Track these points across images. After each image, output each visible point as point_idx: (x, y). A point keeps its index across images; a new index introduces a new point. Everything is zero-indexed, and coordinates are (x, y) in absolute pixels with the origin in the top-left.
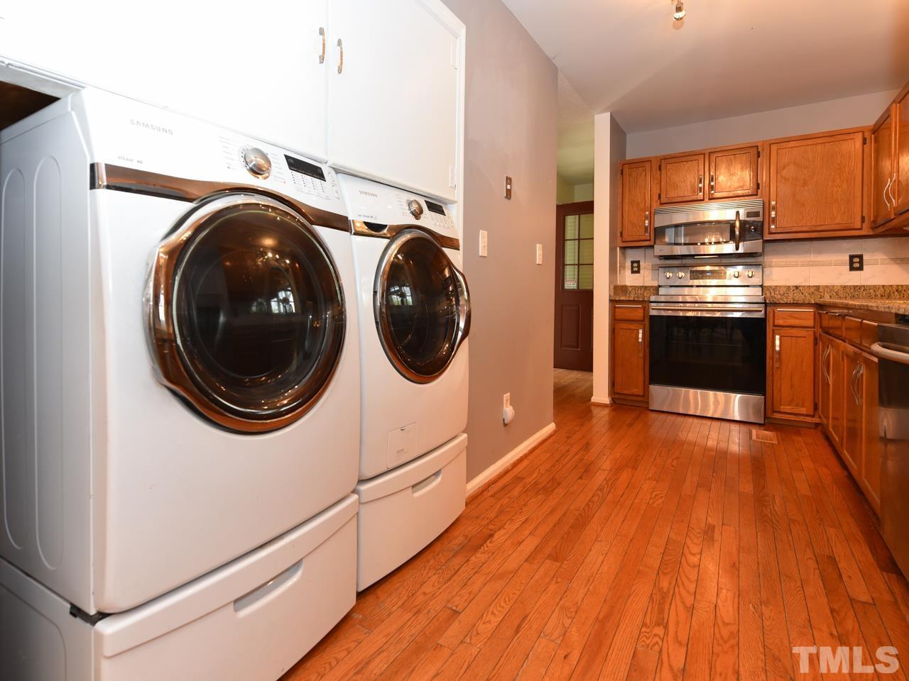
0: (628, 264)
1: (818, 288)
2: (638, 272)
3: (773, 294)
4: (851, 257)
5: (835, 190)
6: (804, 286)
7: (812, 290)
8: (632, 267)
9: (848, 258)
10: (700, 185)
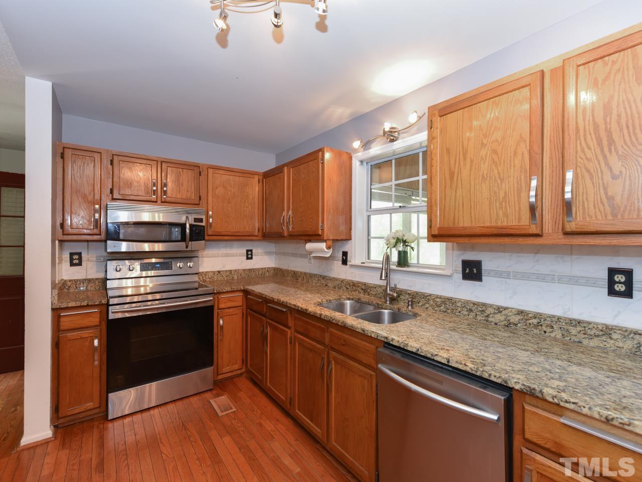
0: (66, 256)
1: (231, 271)
2: (80, 264)
3: (204, 278)
4: (247, 251)
5: (245, 209)
6: (223, 271)
7: (228, 273)
8: (71, 260)
9: (245, 252)
10: (155, 188)
